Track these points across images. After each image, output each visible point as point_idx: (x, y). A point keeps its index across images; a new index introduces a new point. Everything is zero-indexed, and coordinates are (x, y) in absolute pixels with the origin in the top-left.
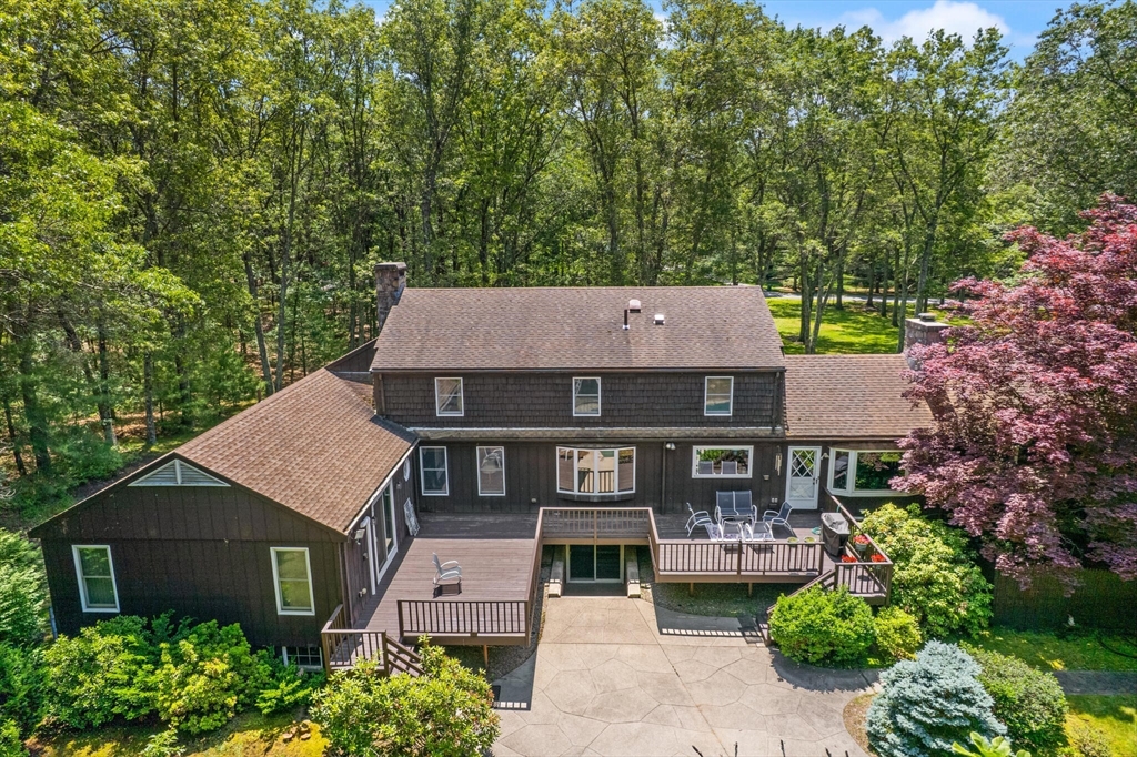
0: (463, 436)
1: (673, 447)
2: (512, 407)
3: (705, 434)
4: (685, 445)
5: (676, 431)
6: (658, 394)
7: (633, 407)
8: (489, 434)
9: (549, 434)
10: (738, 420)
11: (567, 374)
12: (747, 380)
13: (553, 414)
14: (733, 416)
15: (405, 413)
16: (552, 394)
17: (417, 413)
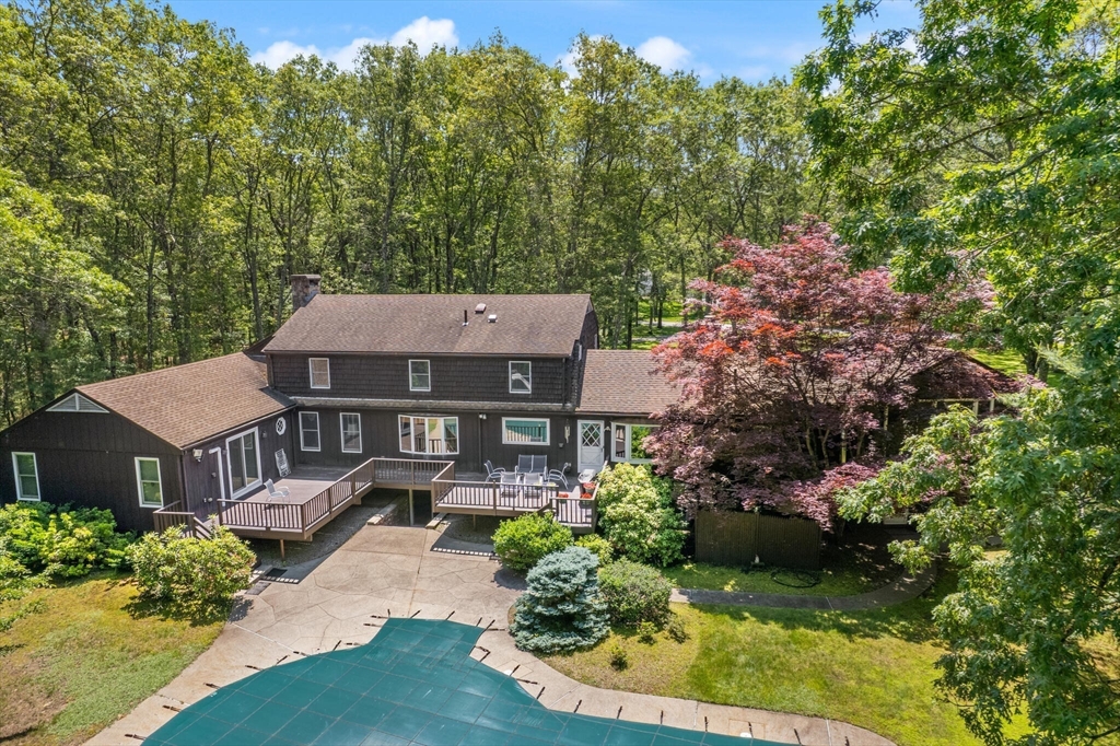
0: (329, 404)
1: (485, 417)
2: (364, 382)
3: (510, 408)
4: (495, 416)
5: (487, 405)
6: (473, 374)
7: (454, 384)
8: (348, 403)
9: (391, 404)
10: (535, 397)
11: (404, 357)
12: (541, 364)
13: (395, 388)
14: (533, 393)
15: (288, 385)
16: (394, 373)
17: (296, 385)
